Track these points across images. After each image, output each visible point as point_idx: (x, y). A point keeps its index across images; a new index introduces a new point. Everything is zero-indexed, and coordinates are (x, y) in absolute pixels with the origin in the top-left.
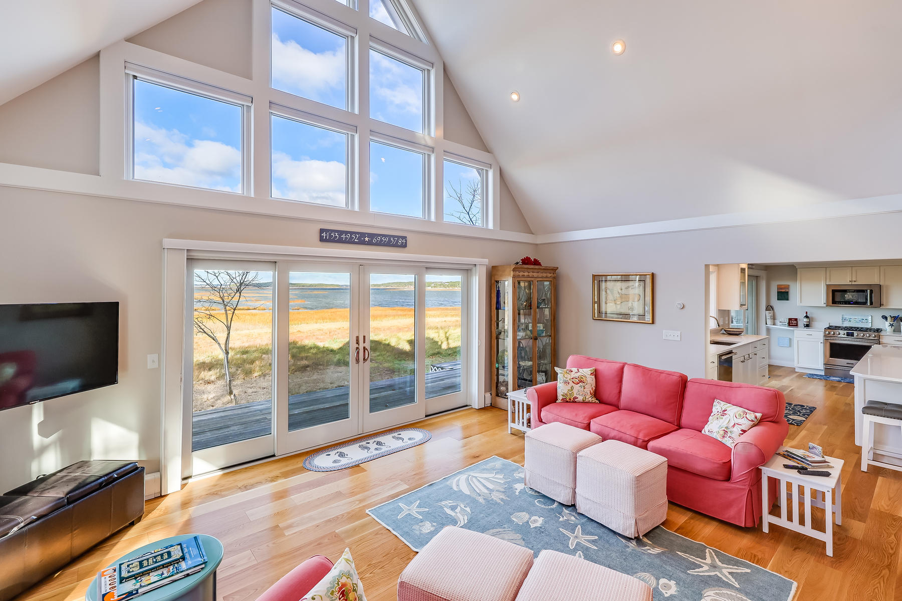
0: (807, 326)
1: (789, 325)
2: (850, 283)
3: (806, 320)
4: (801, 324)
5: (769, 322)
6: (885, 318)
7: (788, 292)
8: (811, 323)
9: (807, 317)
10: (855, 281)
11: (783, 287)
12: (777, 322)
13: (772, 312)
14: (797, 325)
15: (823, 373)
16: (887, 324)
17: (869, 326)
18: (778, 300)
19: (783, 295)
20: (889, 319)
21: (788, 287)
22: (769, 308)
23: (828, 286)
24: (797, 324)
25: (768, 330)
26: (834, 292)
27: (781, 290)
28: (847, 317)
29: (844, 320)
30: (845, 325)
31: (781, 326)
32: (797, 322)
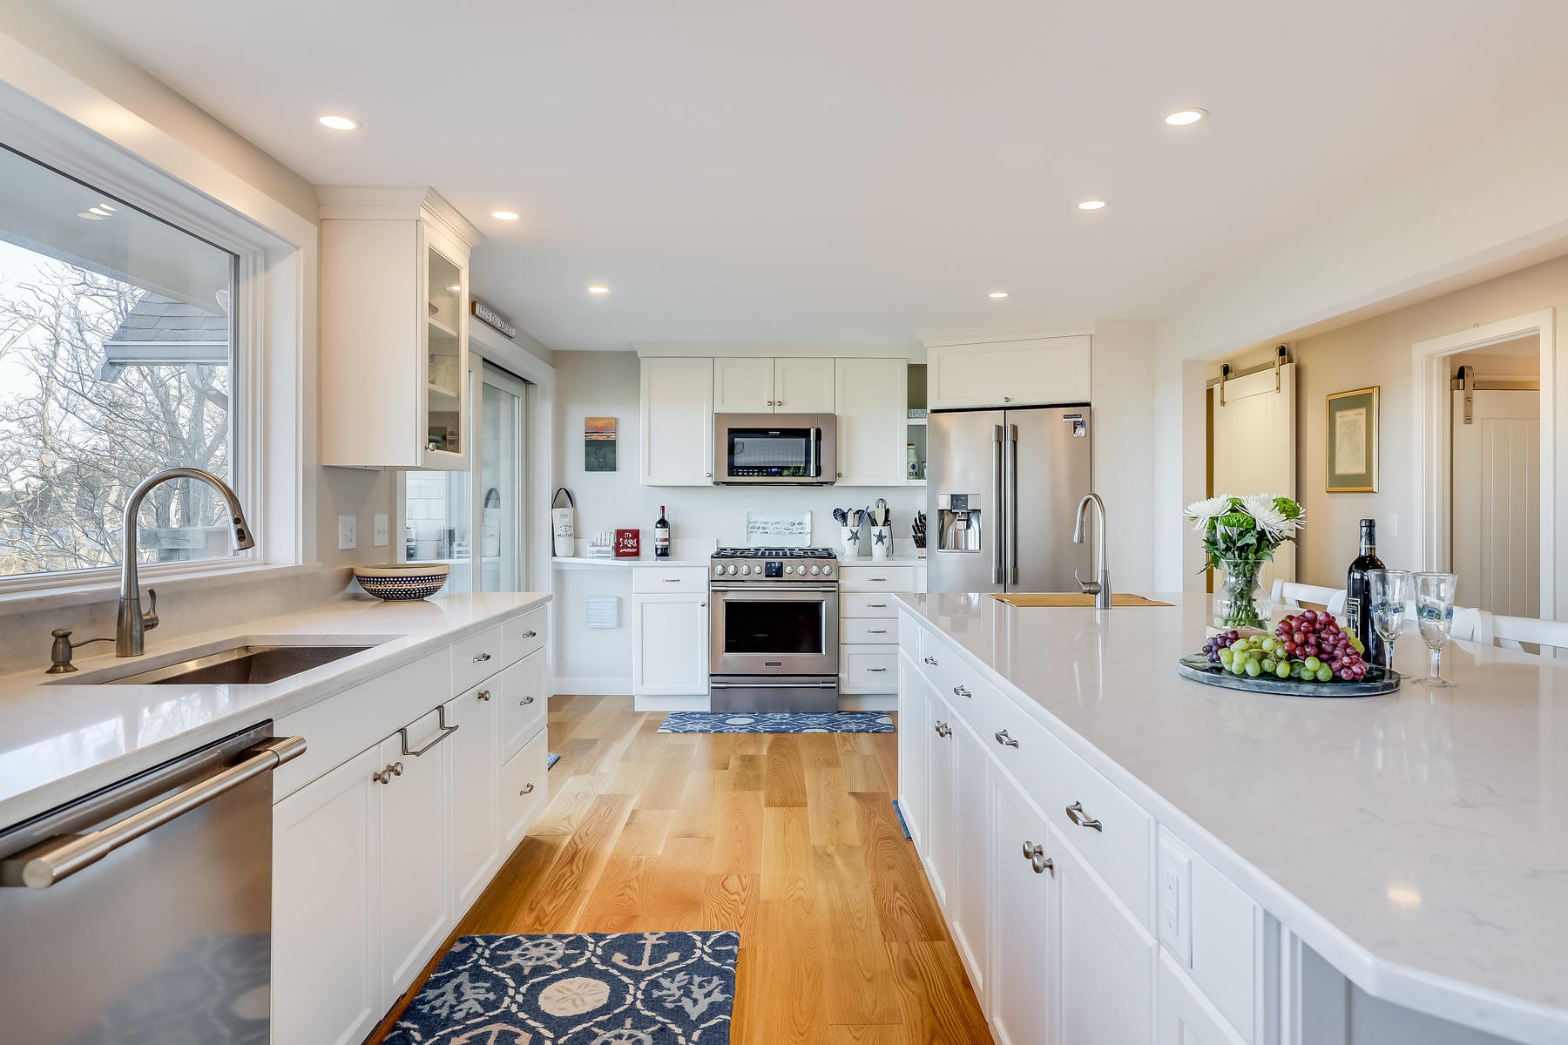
0: (664, 553)
1: (619, 552)
2: (769, 410)
3: (661, 533)
4: (648, 546)
5: (562, 545)
6: (842, 516)
7: (613, 443)
8: (672, 541)
9: (663, 523)
10: (780, 404)
11: (600, 424)
12: (585, 545)
13: (569, 511)
14: (637, 554)
15: (706, 707)
16: (846, 532)
17: (805, 543)
18: (588, 469)
19: (601, 454)
20: (850, 517)
21: (613, 425)
22: (564, 497)
23: (719, 417)
24: (638, 547)
25: (560, 574)
26: (734, 433)
27: (595, 437)
28: (759, 518)
29: (751, 528)
30: (753, 545)
31: (597, 557)
32: (638, 542)
